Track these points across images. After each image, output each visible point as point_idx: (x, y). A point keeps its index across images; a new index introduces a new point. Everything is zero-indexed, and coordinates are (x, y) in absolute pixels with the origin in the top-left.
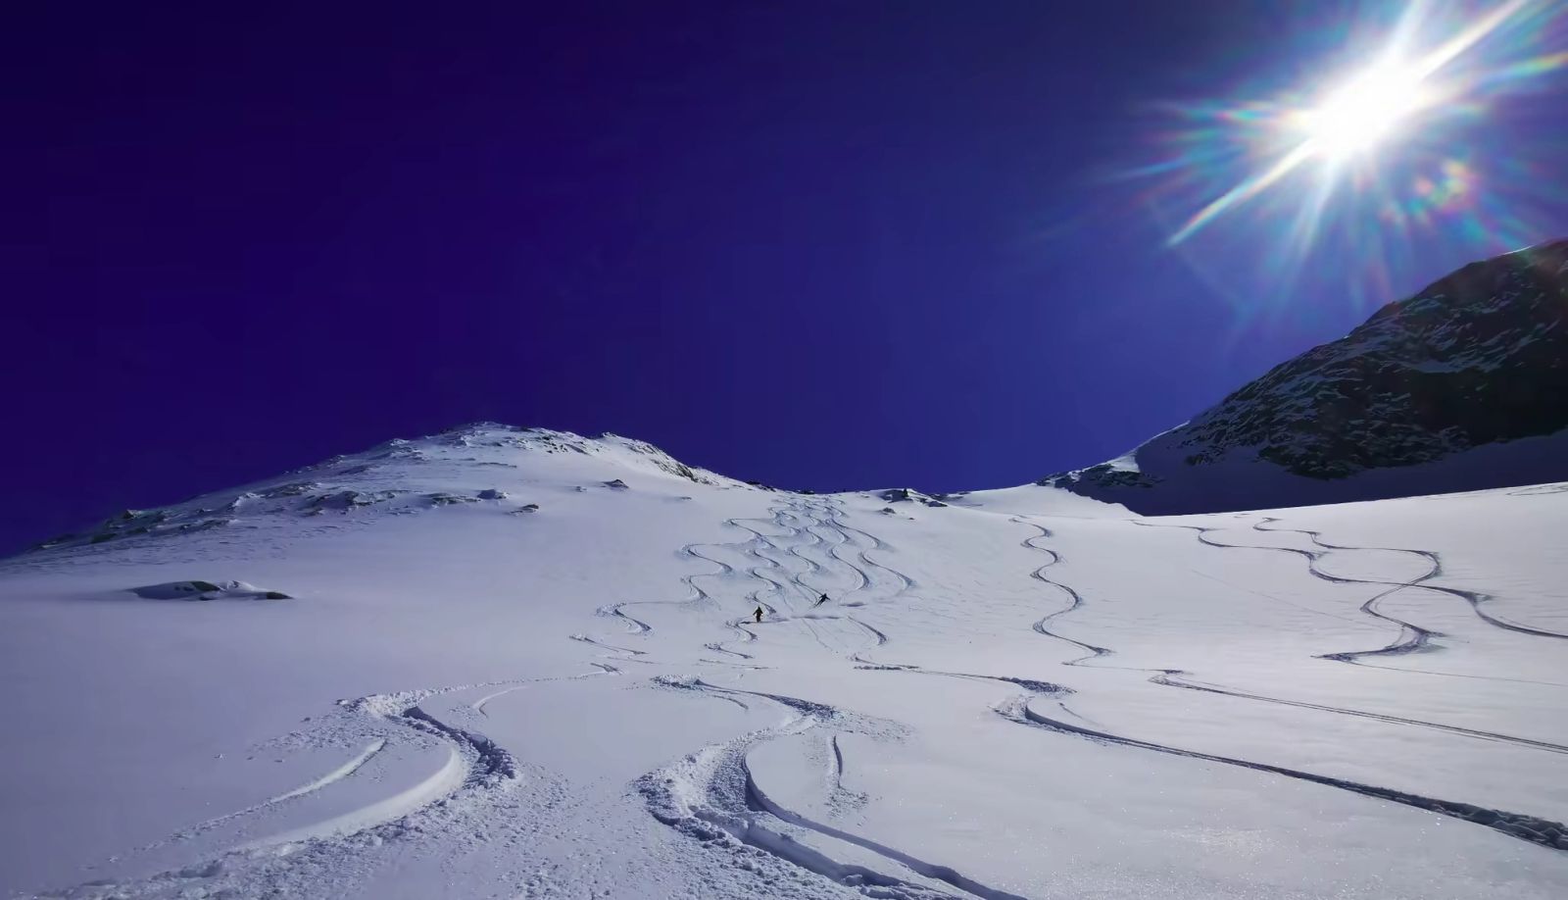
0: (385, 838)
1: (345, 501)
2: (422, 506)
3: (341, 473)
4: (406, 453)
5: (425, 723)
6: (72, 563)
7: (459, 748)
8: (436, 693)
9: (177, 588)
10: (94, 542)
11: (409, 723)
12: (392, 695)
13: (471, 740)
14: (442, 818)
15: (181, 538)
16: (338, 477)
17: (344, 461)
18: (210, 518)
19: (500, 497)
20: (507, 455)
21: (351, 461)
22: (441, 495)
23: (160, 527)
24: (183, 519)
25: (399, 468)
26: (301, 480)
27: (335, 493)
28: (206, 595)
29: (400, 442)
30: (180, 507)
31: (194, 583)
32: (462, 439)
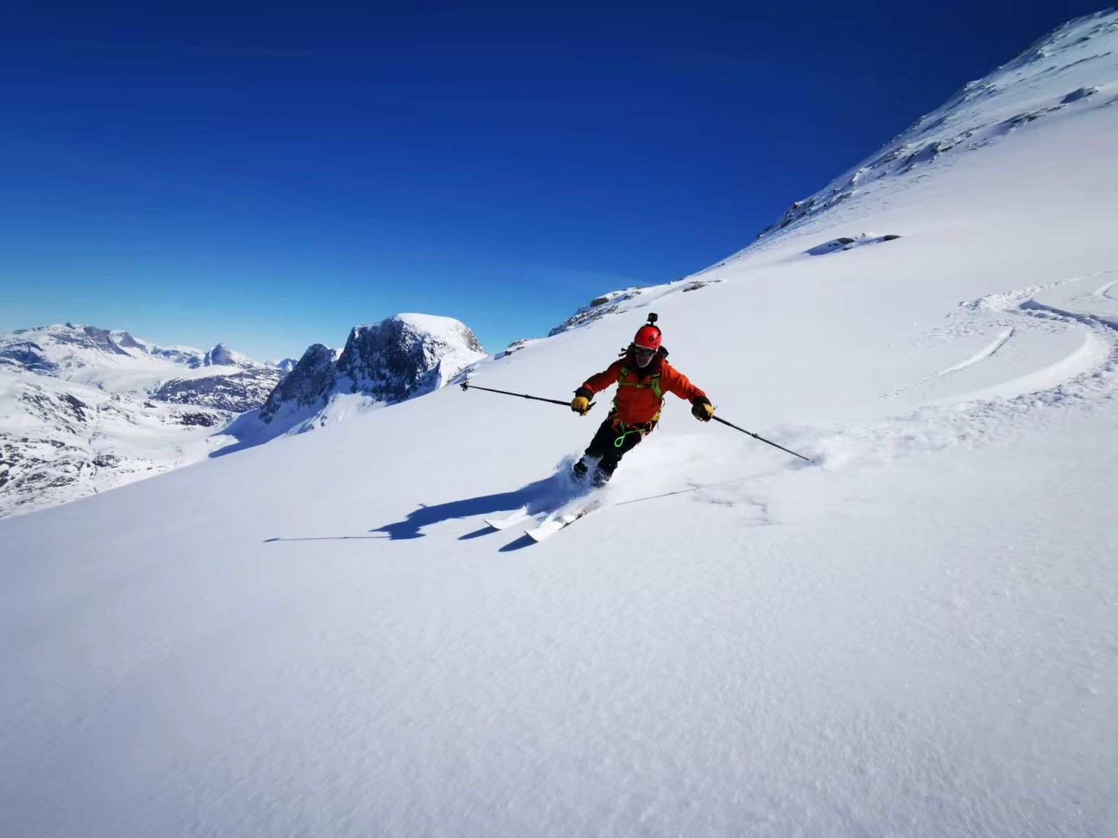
0: (1045, 402)
1: (932, 151)
2: (1000, 134)
3: (924, 131)
4: (980, 92)
5: (1046, 312)
6: (774, 242)
7: (1092, 330)
8: (1046, 287)
9: (830, 245)
10: (782, 227)
11: (1030, 314)
12: (1004, 294)
13: (1103, 322)
14: (1101, 387)
15: (826, 212)
16: (922, 135)
17: (926, 120)
18: (840, 195)
19: (1090, 93)
20: (1098, 44)
21: (930, 119)
22: (1019, 116)
23: (813, 208)
24: (824, 201)
25: (974, 108)
26: (896, 147)
27: (922, 148)
28: (847, 246)
29: (972, 85)
30: (821, 192)
31: (839, 240)
32: (1039, 52)
